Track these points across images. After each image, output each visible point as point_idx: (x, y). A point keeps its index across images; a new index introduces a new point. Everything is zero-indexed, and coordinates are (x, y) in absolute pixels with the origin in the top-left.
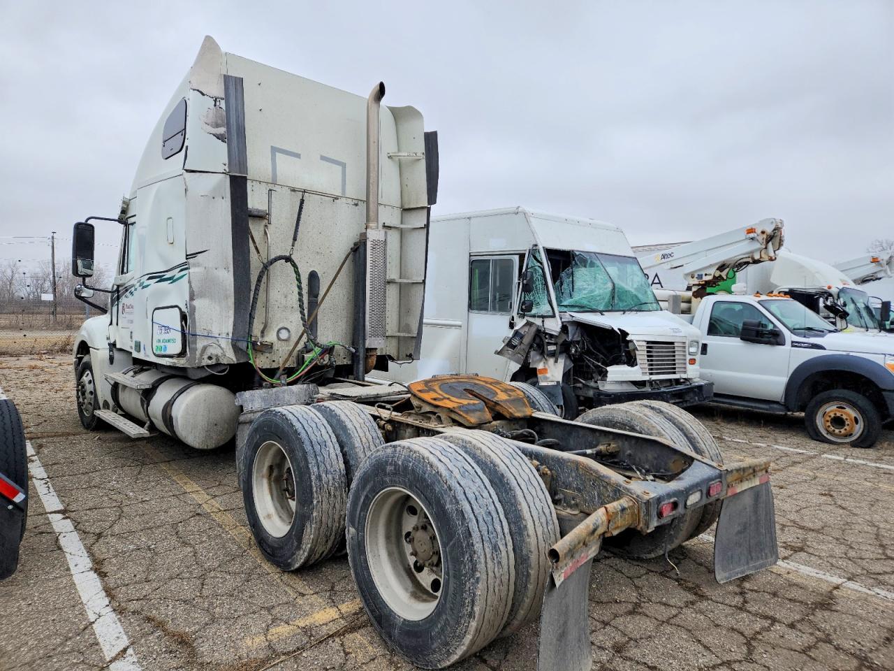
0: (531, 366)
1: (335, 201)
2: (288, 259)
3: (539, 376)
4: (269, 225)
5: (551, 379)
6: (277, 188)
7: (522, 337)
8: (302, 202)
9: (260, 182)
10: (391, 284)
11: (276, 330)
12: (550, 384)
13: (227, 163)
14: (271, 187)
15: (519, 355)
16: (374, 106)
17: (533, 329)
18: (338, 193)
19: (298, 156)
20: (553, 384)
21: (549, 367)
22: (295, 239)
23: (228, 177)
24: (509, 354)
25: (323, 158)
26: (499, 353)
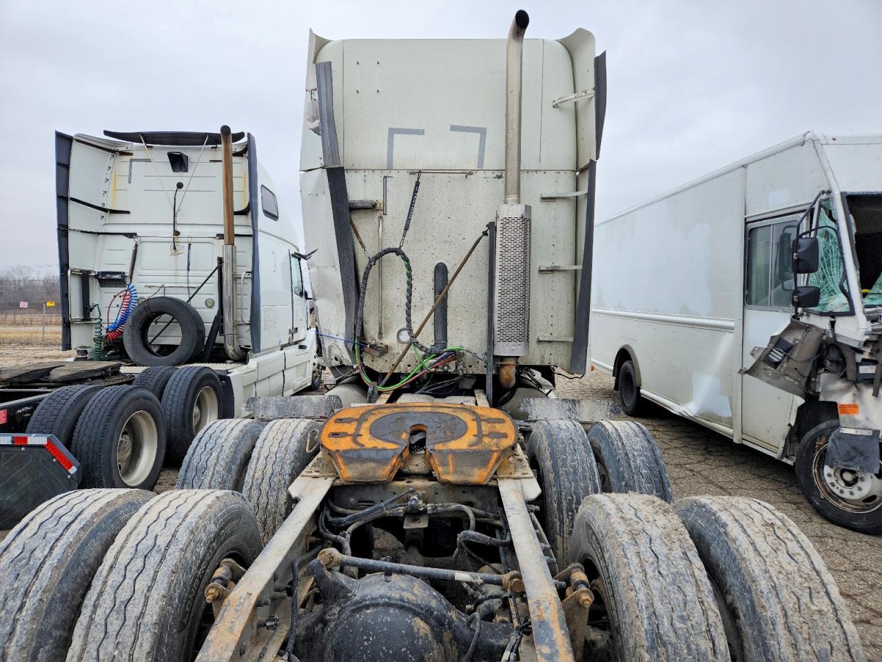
0: (821, 399)
1: (468, 176)
2: (398, 252)
3: (841, 416)
4: (384, 217)
5: (864, 423)
6: (393, 174)
7: (788, 350)
8: (417, 184)
9: (373, 171)
10: (556, 273)
11: (397, 331)
12: (860, 432)
13: (322, 156)
14: (385, 173)
15: (788, 378)
16: (514, 45)
17: (813, 337)
18: (472, 166)
19: (420, 132)
20: (866, 433)
21: (862, 403)
22: (406, 228)
23: (325, 170)
24: (768, 376)
25: (454, 128)
26: (752, 371)
